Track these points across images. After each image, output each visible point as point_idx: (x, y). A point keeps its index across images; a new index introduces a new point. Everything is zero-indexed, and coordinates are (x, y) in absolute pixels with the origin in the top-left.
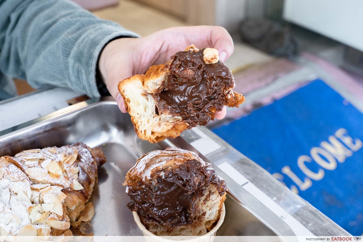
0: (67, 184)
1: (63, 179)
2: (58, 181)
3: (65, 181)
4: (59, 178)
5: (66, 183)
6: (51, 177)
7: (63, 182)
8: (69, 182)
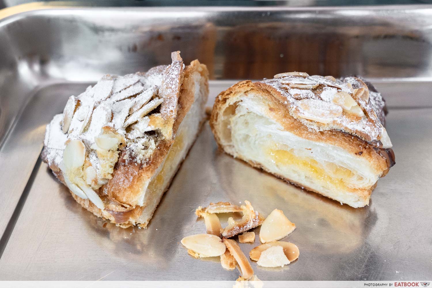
0: (373, 134)
1: (366, 125)
2: (359, 126)
3: (371, 128)
4: (359, 122)
5: (372, 131)
6: (346, 117)
7: (366, 129)
8: (376, 131)
